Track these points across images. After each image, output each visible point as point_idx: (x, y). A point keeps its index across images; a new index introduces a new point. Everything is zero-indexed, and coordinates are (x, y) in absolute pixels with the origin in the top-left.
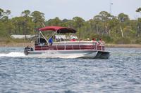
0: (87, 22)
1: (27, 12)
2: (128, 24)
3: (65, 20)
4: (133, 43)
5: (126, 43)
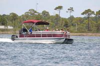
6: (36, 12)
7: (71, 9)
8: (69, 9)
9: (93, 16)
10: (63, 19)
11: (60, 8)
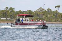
0: (34, 12)
1: (7, 8)
2: (51, 13)
3: (24, 11)
4: (54, 22)
5: (51, 22)
10: (61, 14)
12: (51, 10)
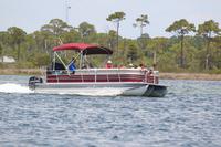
2: (94, 39)
6: (65, 25)
7: (144, 20)
8: (138, 20)
9: (192, 34)
10: (126, 42)
11: (119, 16)
12: (92, 27)
